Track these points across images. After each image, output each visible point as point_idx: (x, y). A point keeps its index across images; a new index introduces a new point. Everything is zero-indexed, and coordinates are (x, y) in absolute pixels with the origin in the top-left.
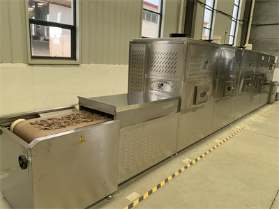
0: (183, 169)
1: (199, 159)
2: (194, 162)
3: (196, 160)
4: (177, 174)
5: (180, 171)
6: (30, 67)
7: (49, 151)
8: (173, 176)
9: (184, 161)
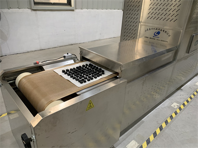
0: (174, 115)
1: (186, 103)
2: (182, 107)
3: (184, 105)
4: (169, 120)
5: (171, 117)
6: (34, 12)
7: (56, 126)
8: (166, 122)
9: (172, 105)
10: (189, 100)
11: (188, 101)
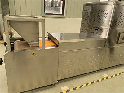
0: (100, 80)
1: (114, 76)
2: (109, 77)
3: (112, 77)
4: (95, 82)
5: (98, 81)
7: (14, 58)
8: (93, 83)
9: (103, 75)
10: (118, 75)
11: (116, 75)
